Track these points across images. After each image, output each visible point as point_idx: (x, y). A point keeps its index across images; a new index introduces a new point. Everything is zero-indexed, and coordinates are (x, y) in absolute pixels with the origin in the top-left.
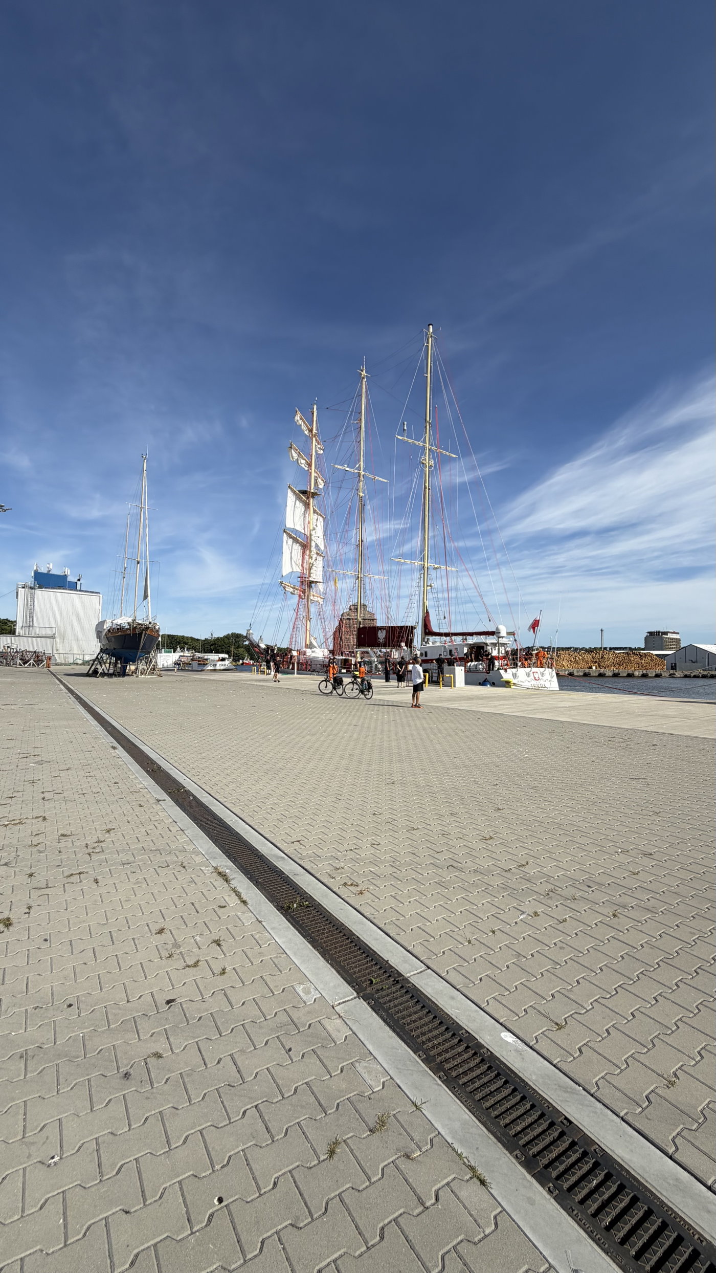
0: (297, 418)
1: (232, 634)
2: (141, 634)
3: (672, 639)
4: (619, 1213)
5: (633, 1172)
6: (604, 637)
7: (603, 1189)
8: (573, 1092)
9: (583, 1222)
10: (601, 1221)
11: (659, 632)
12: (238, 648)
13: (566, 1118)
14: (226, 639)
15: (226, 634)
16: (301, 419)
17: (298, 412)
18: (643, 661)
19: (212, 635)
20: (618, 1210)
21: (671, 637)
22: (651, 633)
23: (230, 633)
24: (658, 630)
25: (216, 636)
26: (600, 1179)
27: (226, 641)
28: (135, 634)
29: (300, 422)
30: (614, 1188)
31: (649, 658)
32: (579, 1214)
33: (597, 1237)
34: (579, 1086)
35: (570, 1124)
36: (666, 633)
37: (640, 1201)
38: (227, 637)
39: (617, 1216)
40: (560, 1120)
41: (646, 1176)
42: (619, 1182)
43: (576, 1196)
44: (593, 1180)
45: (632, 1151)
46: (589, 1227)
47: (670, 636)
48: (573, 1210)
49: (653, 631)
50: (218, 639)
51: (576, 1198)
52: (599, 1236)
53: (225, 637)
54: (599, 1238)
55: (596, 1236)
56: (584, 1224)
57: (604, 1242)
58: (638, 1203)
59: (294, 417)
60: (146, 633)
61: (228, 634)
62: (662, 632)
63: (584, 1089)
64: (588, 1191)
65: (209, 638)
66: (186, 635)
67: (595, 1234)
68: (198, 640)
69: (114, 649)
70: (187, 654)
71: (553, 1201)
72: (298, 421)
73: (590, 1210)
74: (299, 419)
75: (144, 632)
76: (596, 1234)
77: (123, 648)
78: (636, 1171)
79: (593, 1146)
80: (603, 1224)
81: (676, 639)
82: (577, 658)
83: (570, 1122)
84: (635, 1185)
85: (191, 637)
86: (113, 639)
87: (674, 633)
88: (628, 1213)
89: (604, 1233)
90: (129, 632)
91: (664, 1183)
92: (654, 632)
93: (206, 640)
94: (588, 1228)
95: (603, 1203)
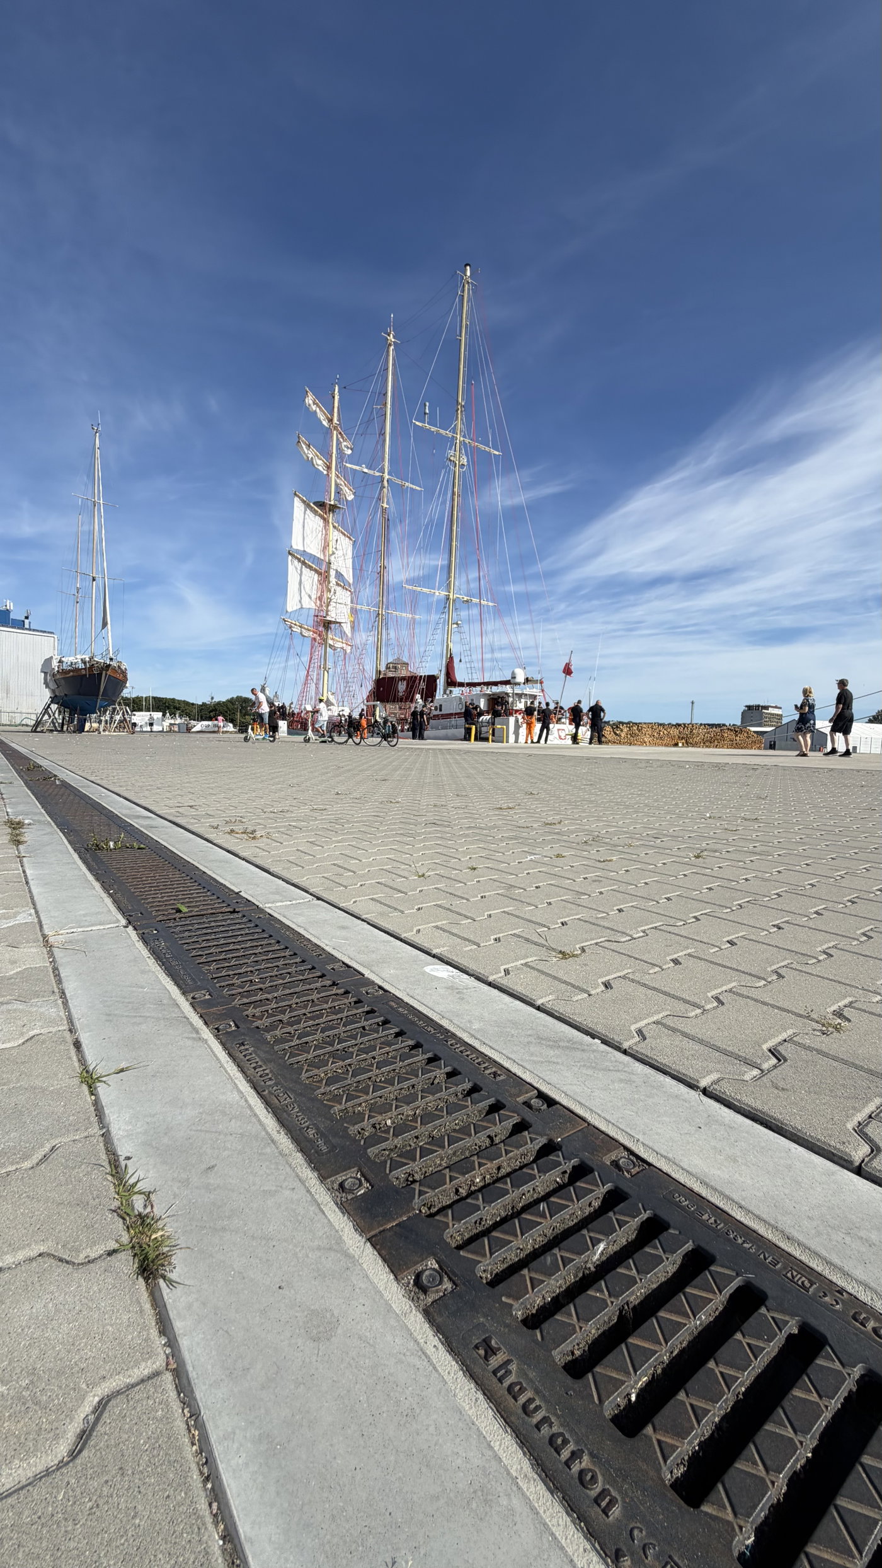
0: (309, 400)
1: (237, 697)
2: (100, 675)
3: (773, 714)
4: (682, 1351)
5: (739, 1215)
6: (694, 711)
7: (628, 1270)
8: (572, 1046)
9: (522, 1399)
10: (608, 1387)
11: (759, 706)
12: (245, 716)
13: (541, 1095)
14: (229, 704)
15: (229, 697)
16: (314, 404)
17: (310, 394)
18: (738, 738)
19: (212, 698)
20: (681, 1340)
21: (773, 712)
22: (749, 707)
23: (235, 696)
24: (757, 703)
25: (216, 700)
26: (624, 1242)
27: (230, 706)
28: (92, 675)
29: (314, 407)
30: (669, 1266)
31: (746, 735)
32: (513, 1367)
33: (576, 1468)
34: (593, 1037)
35: (549, 1106)
36: (766, 708)
37: (769, 1303)
38: (231, 701)
39: (674, 1362)
40: (521, 1099)
41: (786, 1223)
42: (689, 1246)
43: (517, 1299)
44: (595, 1242)
45: (735, 1161)
46: (545, 1420)
47: (771, 711)
48: (491, 1351)
49: (751, 704)
50: (219, 703)
51: (516, 1305)
52: (586, 1462)
53: (228, 701)
54: (582, 1473)
55: (568, 1464)
56: (525, 1407)
57: (604, 1493)
58: (763, 1310)
59: (304, 400)
60: (106, 674)
61: (232, 698)
62: (762, 707)
63: (604, 1042)
64: (572, 1279)
65: (208, 703)
66: (177, 698)
67: (565, 1454)
68: (193, 704)
69: (66, 695)
70: (178, 721)
71: (417, 1322)
72: (309, 405)
73: (566, 1347)
74: (311, 402)
75: (104, 672)
76: (574, 1455)
77: (80, 694)
78: (748, 1211)
79: (610, 1151)
80: (614, 1402)
81: (778, 715)
82: (661, 733)
83: (550, 1102)
84: (746, 1251)
85: (184, 701)
86: (63, 682)
87: (776, 707)
88: (724, 1351)
89: (612, 1442)
90: (83, 672)
91: (848, 1239)
92: (753, 706)
93: (204, 704)
94: (538, 1427)
95: (621, 1317)
